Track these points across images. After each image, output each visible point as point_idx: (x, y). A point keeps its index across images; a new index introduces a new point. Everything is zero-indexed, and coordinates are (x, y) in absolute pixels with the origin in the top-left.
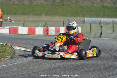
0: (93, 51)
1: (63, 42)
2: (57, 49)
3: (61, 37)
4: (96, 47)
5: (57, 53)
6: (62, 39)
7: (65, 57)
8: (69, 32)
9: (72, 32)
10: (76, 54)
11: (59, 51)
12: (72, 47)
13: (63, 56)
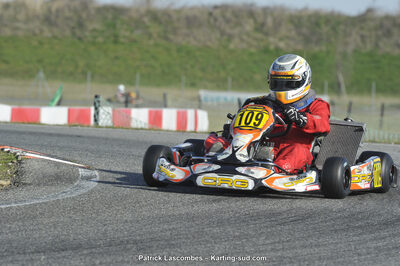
0: (371, 169)
1: (261, 130)
3: (256, 113)
4: (382, 155)
5: (240, 169)
6: (260, 120)
7: (272, 187)
8: (280, 96)
9: (291, 95)
10: (313, 175)
11: (249, 164)
12: (296, 149)
13: (263, 181)
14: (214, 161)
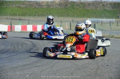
0: (101, 50)
1: (73, 42)
2: (69, 49)
3: (71, 38)
6: (72, 40)
7: (77, 57)
8: (77, 33)
9: (80, 33)
10: (87, 54)
11: (71, 51)
13: (74, 56)
14: (61, 51)
